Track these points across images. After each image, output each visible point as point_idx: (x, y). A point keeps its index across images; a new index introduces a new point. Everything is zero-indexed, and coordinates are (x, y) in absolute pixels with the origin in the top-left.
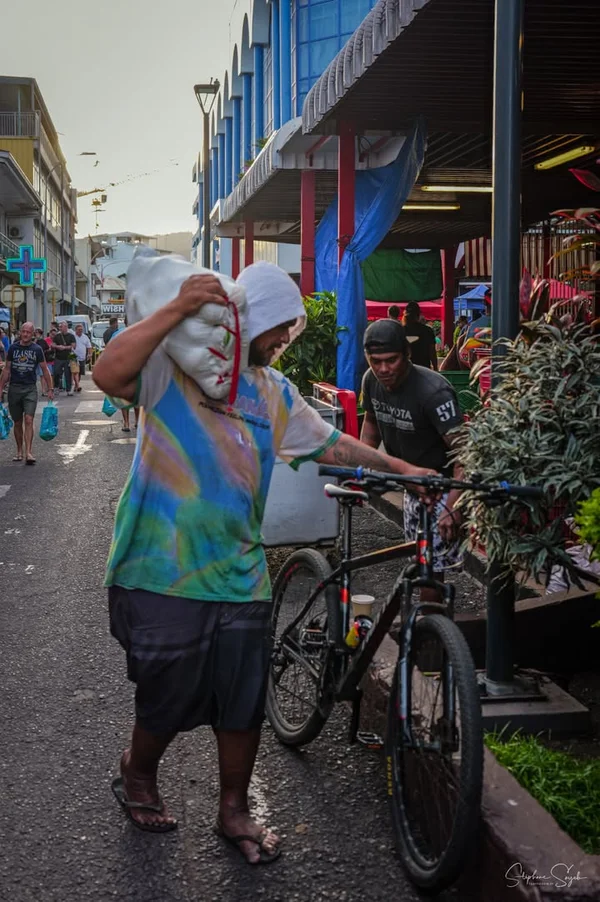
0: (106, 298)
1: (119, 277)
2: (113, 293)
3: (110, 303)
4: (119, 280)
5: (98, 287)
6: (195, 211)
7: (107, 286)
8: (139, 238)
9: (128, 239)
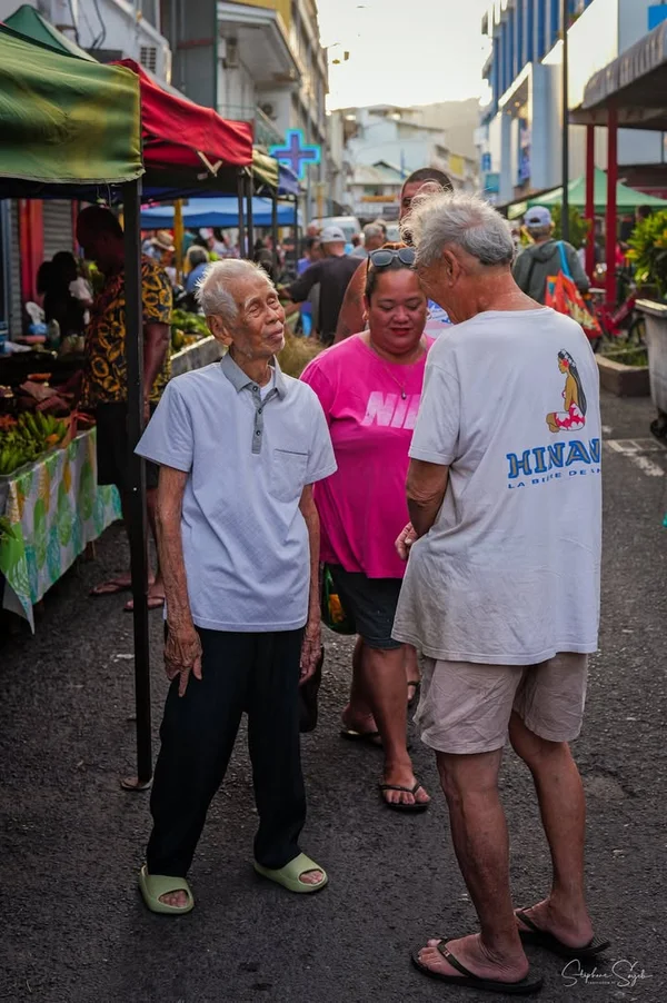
0: (359, 194)
1: (376, 165)
2: (367, 187)
3: (363, 200)
4: (376, 170)
5: (349, 180)
6: (486, 75)
7: (359, 178)
8: (398, 111)
9: (382, 112)
